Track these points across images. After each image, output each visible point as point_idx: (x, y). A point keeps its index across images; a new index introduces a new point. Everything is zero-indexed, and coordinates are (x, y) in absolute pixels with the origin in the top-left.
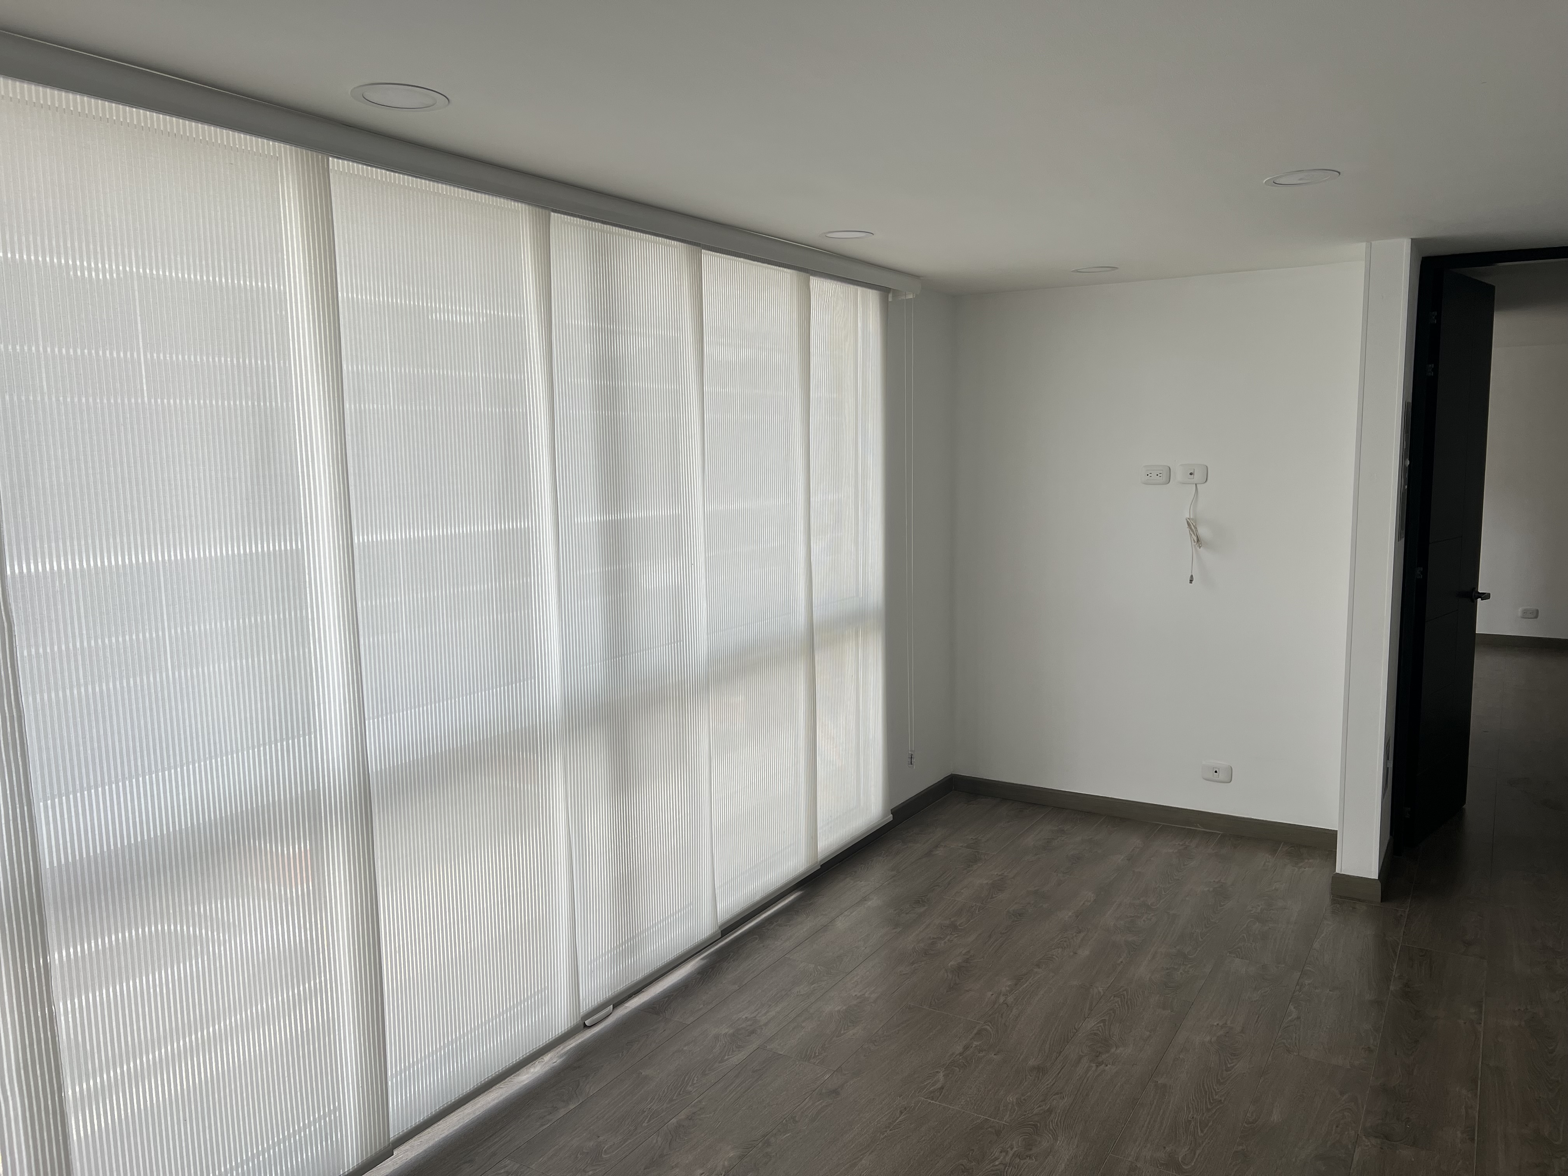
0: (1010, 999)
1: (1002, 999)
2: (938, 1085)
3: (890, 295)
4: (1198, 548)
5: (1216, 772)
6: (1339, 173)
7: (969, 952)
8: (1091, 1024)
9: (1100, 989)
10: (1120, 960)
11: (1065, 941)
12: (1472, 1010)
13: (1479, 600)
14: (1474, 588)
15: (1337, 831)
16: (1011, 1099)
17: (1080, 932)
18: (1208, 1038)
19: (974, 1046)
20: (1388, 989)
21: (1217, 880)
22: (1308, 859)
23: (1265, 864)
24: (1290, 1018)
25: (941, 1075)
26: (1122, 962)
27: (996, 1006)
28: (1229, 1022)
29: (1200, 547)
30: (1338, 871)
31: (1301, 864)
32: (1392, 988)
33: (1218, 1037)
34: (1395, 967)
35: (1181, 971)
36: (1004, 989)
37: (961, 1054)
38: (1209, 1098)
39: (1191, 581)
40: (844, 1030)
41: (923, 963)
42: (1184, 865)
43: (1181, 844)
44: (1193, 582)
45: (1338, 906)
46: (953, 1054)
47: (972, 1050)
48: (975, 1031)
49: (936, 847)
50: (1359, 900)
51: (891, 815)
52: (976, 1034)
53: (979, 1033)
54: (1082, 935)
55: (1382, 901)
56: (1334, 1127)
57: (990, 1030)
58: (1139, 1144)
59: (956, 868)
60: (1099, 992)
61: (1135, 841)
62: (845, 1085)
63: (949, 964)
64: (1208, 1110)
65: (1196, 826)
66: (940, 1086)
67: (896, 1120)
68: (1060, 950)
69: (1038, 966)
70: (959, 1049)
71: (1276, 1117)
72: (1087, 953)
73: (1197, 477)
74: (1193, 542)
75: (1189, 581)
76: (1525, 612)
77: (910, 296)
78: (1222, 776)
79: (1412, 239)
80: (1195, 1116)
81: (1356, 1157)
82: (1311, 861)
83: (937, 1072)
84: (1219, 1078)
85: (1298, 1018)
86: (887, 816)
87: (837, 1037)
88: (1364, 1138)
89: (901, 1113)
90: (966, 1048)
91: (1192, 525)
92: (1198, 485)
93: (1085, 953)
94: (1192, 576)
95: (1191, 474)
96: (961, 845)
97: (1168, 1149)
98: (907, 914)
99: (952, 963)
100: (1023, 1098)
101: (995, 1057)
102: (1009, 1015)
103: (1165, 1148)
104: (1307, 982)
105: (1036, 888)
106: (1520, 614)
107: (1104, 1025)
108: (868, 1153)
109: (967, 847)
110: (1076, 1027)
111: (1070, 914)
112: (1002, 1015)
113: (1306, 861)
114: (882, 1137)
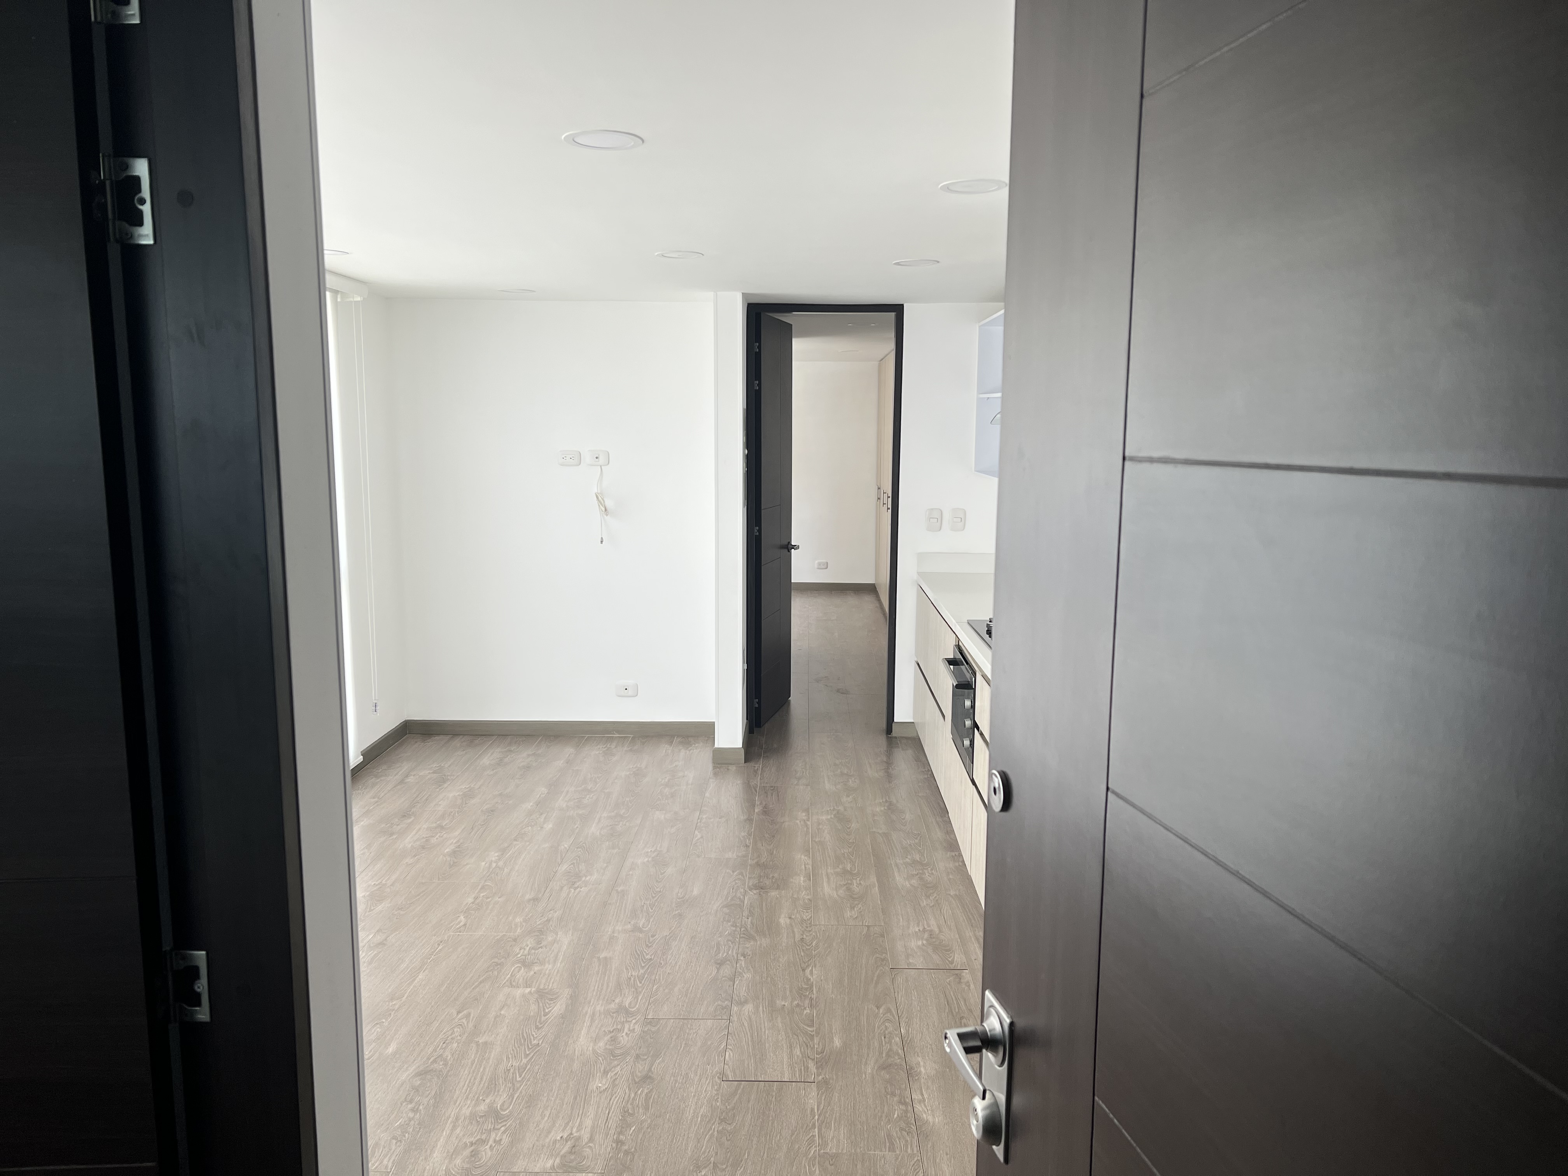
0: (501, 864)
1: (494, 865)
2: (462, 924)
3: (339, 296)
4: (605, 516)
5: (626, 689)
6: (703, 255)
7: (458, 841)
8: (564, 867)
9: (566, 846)
10: (576, 826)
11: (532, 822)
12: (804, 814)
13: (793, 550)
14: (789, 542)
15: (714, 722)
16: (518, 920)
17: (542, 814)
18: (646, 859)
19: (481, 896)
20: (754, 811)
21: (634, 767)
22: (695, 744)
23: (666, 751)
24: (697, 838)
25: (462, 917)
26: (577, 827)
27: (491, 870)
28: (658, 848)
29: (607, 515)
30: (716, 746)
31: (690, 748)
32: (756, 810)
33: (653, 858)
34: (757, 799)
35: (620, 825)
36: (493, 859)
37: (473, 903)
38: (653, 891)
39: (602, 542)
40: (373, 907)
41: (423, 854)
42: (609, 760)
43: (604, 746)
44: (603, 543)
45: (718, 769)
46: (467, 904)
47: (480, 899)
48: (480, 887)
49: (407, 776)
50: (731, 764)
51: (362, 757)
52: (480, 889)
53: (483, 888)
54: (544, 816)
55: (745, 763)
56: (731, 889)
57: (491, 884)
58: (613, 925)
59: (429, 789)
60: (566, 848)
61: (568, 751)
62: (388, 939)
63: (445, 851)
64: (653, 897)
65: (614, 734)
66: (463, 924)
67: (436, 950)
68: (530, 828)
69: (515, 840)
70: (470, 900)
71: (696, 892)
72: (550, 826)
73: (602, 460)
74: (601, 512)
75: (600, 542)
76: (819, 564)
77: (359, 299)
78: (630, 692)
79: (742, 293)
80: (646, 902)
81: (746, 902)
82: (697, 745)
83: (459, 917)
84: (657, 879)
85: (702, 837)
86: (357, 759)
87: (369, 912)
88: (749, 892)
89: (439, 945)
90: (476, 898)
91: (600, 499)
92: (602, 467)
93: (549, 826)
94: (602, 538)
95: (597, 458)
96: (428, 772)
97: (632, 923)
98: (397, 825)
99: (447, 850)
100: (527, 918)
101: (499, 899)
102: (502, 874)
103: (630, 923)
104: (704, 817)
105: (500, 792)
106: (816, 566)
107: (574, 866)
108: (422, 971)
109: (434, 773)
110: (554, 870)
111: (531, 804)
112: (497, 874)
113: (694, 745)
114: (429, 961)
